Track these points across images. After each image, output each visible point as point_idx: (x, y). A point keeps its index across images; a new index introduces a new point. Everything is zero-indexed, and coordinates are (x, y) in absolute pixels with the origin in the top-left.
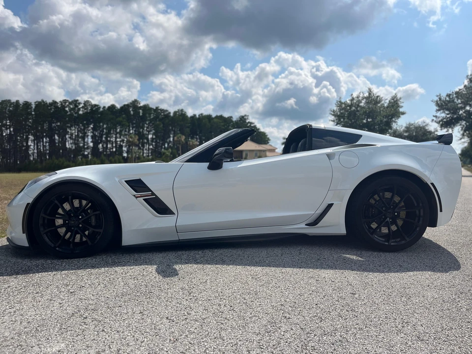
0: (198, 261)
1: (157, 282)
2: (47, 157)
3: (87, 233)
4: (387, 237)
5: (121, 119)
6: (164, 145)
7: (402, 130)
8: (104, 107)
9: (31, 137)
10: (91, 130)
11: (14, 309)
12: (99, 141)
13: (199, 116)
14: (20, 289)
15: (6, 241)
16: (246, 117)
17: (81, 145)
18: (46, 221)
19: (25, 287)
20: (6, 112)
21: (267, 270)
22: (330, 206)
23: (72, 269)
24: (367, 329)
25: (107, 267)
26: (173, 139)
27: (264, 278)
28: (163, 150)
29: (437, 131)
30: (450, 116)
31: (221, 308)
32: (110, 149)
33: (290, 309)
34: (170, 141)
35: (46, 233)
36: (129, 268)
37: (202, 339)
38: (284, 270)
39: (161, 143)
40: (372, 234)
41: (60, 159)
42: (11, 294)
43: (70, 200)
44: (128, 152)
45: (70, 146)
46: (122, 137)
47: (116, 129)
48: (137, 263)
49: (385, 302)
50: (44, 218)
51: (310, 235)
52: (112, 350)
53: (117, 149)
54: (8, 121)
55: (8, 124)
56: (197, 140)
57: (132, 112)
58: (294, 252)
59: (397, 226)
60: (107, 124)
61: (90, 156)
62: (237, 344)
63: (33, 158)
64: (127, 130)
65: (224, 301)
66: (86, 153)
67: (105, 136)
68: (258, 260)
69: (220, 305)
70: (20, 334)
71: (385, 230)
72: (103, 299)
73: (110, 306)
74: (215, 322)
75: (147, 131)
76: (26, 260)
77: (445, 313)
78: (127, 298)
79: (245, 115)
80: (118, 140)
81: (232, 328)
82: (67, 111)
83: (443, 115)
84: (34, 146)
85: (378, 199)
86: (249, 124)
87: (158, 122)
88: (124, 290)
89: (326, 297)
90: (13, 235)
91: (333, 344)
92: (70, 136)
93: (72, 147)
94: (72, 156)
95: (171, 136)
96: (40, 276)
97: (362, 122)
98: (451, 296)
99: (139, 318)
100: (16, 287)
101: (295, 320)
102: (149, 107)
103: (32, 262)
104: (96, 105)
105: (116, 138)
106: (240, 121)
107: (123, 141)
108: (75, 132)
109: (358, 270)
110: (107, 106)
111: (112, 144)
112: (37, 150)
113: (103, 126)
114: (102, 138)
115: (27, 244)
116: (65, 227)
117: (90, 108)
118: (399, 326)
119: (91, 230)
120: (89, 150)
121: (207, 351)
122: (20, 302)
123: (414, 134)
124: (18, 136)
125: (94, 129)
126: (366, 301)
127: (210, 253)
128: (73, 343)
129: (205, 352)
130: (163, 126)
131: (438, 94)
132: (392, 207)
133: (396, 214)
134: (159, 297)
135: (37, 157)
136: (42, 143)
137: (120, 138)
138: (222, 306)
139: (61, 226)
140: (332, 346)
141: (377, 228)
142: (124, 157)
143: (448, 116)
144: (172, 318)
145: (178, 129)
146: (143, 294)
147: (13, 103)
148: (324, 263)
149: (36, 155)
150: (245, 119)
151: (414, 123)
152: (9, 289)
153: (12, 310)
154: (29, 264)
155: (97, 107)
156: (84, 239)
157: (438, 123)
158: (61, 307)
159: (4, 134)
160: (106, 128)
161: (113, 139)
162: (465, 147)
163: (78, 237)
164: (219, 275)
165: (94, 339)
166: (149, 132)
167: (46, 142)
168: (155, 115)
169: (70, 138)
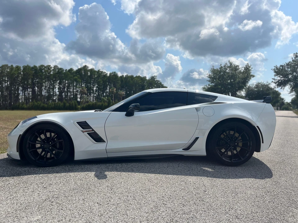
0: (118, 170)
1: (94, 182)
2: (31, 101)
3: (54, 152)
4: (230, 157)
5: (76, 77)
6: (103, 94)
7: (253, 87)
8: (66, 70)
9: (21, 88)
10: (58, 84)
11: (13, 197)
12: (63, 91)
13: (125, 76)
14: (15, 185)
15: (6, 155)
16: (155, 77)
17: (52, 93)
18: (30, 146)
19: (18, 184)
20: (5, 72)
21: (158, 176)
22: (197, 138)
23: (45, 174)
24: (209, 211)
25: (66, 173)
26: (109, 91)
27: (154, 181)
28: (102, 97)
29: (275, 88)
30: (283, 79)
31: (128, 198)
32: (70, 96)
33: (167, 199)
34: (107, 92)
35: (31, 152)
36: (78, 173)
37: (116, 215)
38: (167, 176)
39: (101, 92)
40: (221, 155)
41: (38, 102)
42: (11, 187)
43: (44, 133)
44: (80, 98)
45: (45, 94)
46: (77, 89)
47: (74, 84)
48: (82, 170)
49: (222, 196)
50: (29, 143)
51: (185, 155)
52: (66, 220)
53: (74, 96)
54: (6, 78)
55: (6, 79)
56: (124, 91)
57: (83, 73)
58: (175, 165)
59: (237, 151)
60: (68, 81)
61: (57, 100)
62: (135, 218)
63: (22, 101)
64: (80, 84)
65: (131, 194)
66: (54, 98)
67: (66, 88)
68: (153, 170)
69: (128, 196)
70: (16, 211)
71: (230, 153)
72: (62, 192)
73: (66, 195)
74: (124, 206)
75: (93, 85)
76: (18, 168)
77: (256, 204)
78: (76, 191)
79: (155, 76)
80: (75, 90)
81: (133, 209)
82: (43, 72)
83: (279, 78)
84: (22, 94)
85: (226, 135)
86: (157, 82)
87: (100, 80)
88: (75, 187)
89: (189, 193)
90: (11, 153)
91: (188, 219)
92: (44, 88)
93: (46, 94)
94: (46, 100)
95: (108, 88)
96: (27, 177)
97: (227, 82)
98: (261, 193)
99: (82, 202)
100: (13, 184)
101: (169, 205)
102: (94, 70)
103: (22, 169)
104: (61, 69)
105: (73, 89)
106: (151, 79)
107: (77, 91)
108: (48, 85)
109: (211, 177)
110: (68, 69)
111: (71, 93)
112: (24, 96)
113: (65, 82)
114: (65, 89)
115: (19, 159)
116: (41, 148)
117: (57, 71)
118: (227, 210)
119: (57, 150)
120: (56, 97)
121: (118, 222)
122: (16, 192)
123: (261, 89)
124: (12, 87)
125: (60, 83)
126: (211, 195)
127: (126, 165)
128: (45, 216)
129: (117, 222)
130: (103, 83)
131: (275, 66)
132: (234, 140)
133: (236, 144)
134: (94, 191)
135: (24, 100)
136: (27, 92)
137: (76, 89)
138: (129, 197)
139: (39, 148)
140: (187, 220)
141: (225, 152)
142: (78, 101)
143: (282, 79)
144: (100, 203)
145: (112, 84)
146: (85, 189)
147: (10, 66)
148: (192, 173)
149: (23, 99)
150: (154, 78)
151: (261, 82)
152: (9, 185)
153: (11, 197)
154: (20, 170)
155: (61, 70)
156: (52, 156)
157: (275, 83)
158: (39, 196)
159: (4, 86)
160: (67, 83)
161: (72, 90)
162: (294, 98)
163: (49, 154)
164: (129, 179)
165: (57, 214)
166: (94, 86)
167: (30, 91)
168: (97, 75)
169: (45, 89)
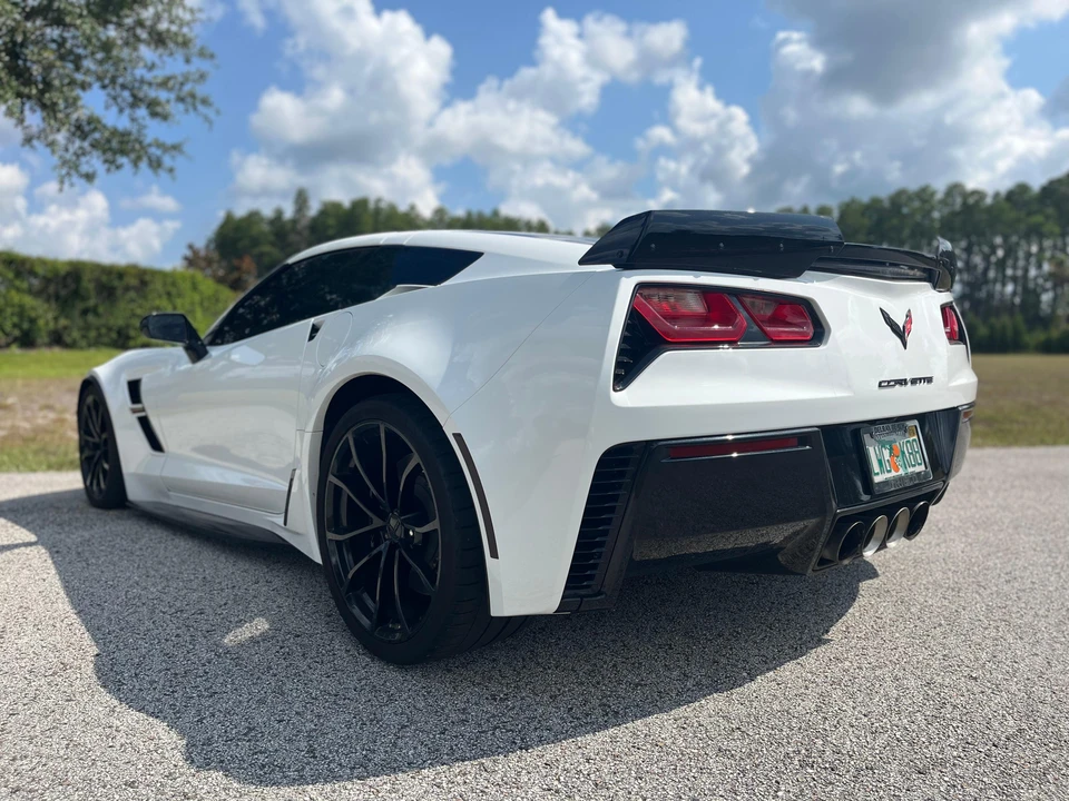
22: (293, 475)
104: (975, 192)
117: (959, 202)
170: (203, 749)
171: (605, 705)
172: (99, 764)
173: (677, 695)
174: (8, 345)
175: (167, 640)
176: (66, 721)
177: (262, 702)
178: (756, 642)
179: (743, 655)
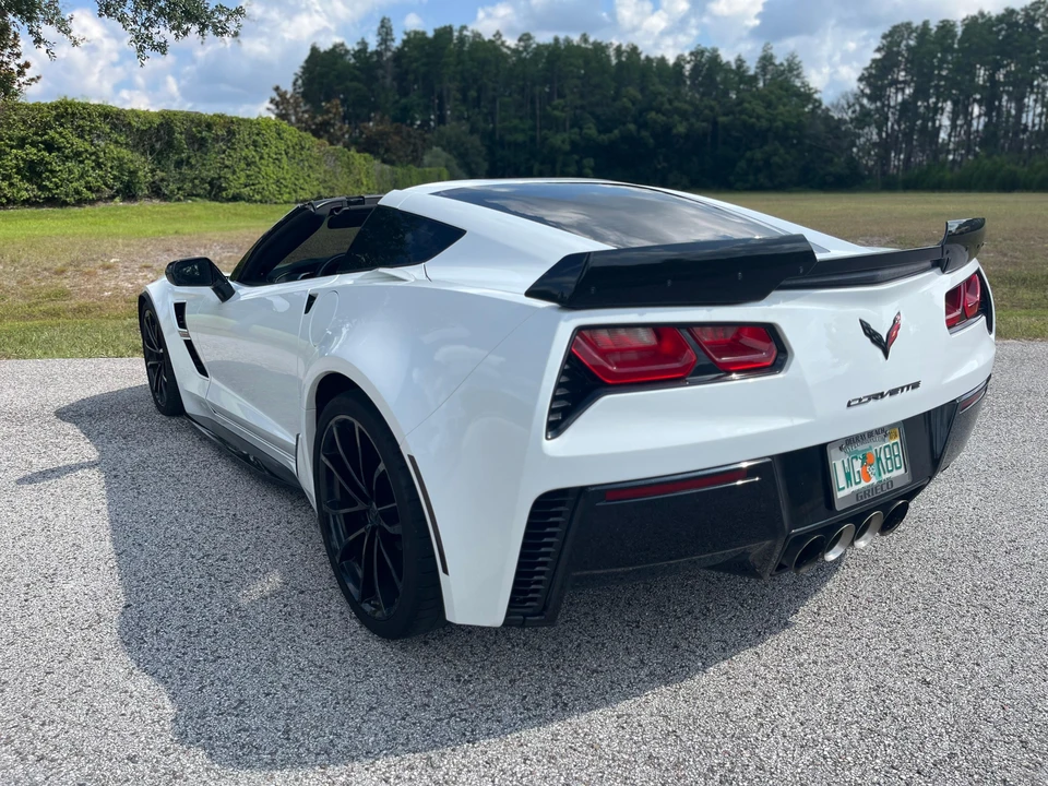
20: (900, 54)
82: (1037, 30)
147: (917, 27)
170: (197, 723)
171: (557, 695)
172: (110, 734)
173: (628, 686)
174: (112, 198)
175: (189, 591)
176: (90, 683)
177: (256, 670)
178: (722, 623)
179: (705, 638)
